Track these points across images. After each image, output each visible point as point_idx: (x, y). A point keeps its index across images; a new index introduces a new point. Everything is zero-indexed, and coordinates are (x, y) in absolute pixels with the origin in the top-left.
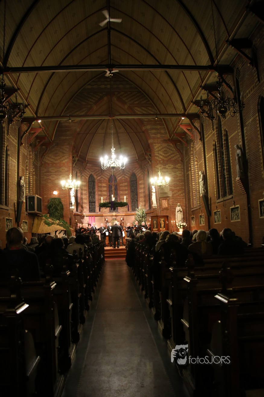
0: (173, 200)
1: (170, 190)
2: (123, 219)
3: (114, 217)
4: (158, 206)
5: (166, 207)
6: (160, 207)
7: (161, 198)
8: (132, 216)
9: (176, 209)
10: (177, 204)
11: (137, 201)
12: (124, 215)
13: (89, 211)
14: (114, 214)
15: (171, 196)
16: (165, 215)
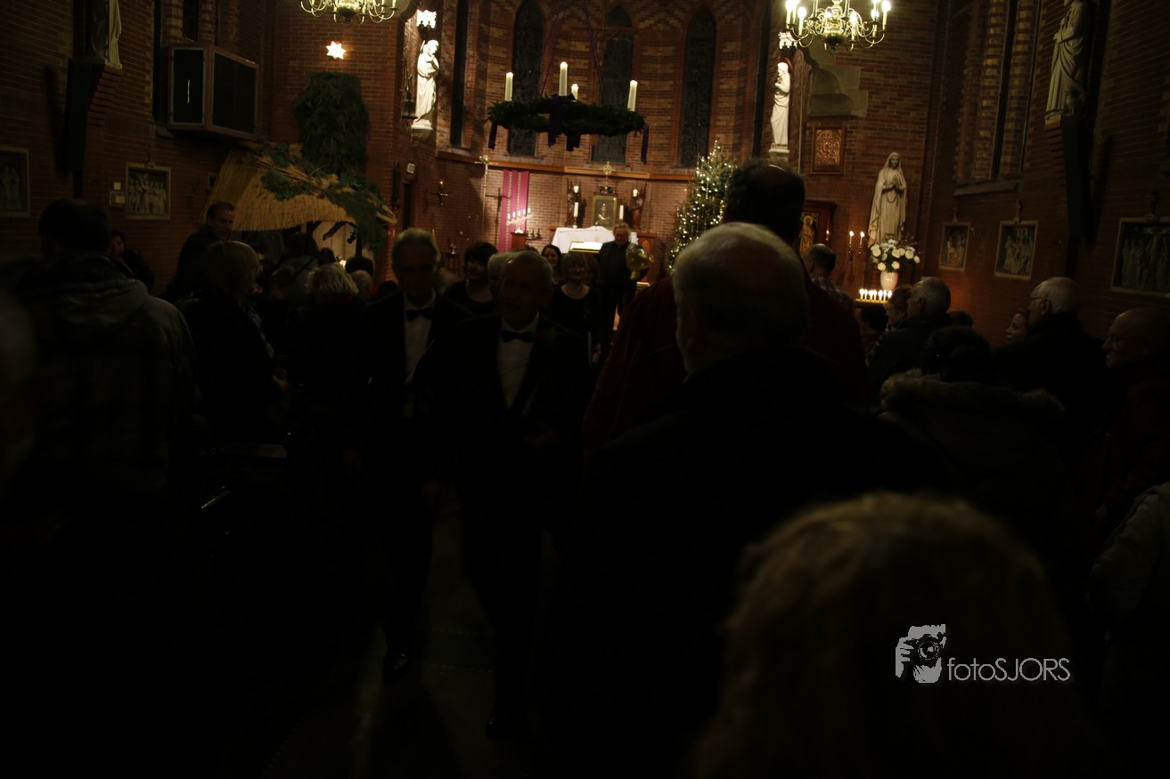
0: (869, 133)
1: (861, 88)
2: (642, 195)
3: (606, 184)
4: (793, 156)
5: (830, 163)
6: (807, 160)
7: (811, 119)
8: (677, 186)
9: (876, 179)
10: (888, 156)
11: (708, 126)
12: (648, 177)
13: (509, 150)
14: (608, 169)
15: (861, 113)
16: (821, 199)
